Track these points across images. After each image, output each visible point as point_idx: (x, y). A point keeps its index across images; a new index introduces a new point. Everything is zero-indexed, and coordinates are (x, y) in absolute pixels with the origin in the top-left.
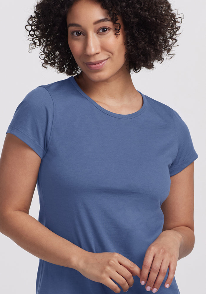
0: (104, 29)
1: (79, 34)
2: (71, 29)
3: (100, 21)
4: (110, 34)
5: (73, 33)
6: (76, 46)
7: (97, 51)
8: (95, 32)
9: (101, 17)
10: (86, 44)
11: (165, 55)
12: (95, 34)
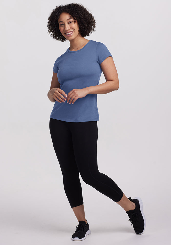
0: (70, 22)
1: (62, 25)
2: (60, 23)
3: (69, 19)
4: (73, 23)
5: (60, 25)
6: (62, 29)
7: (69, 29)
8: (67, 23)
9: (69, 18)
10: (65, 27)
11: (92, 31)
12: (68, 24)
